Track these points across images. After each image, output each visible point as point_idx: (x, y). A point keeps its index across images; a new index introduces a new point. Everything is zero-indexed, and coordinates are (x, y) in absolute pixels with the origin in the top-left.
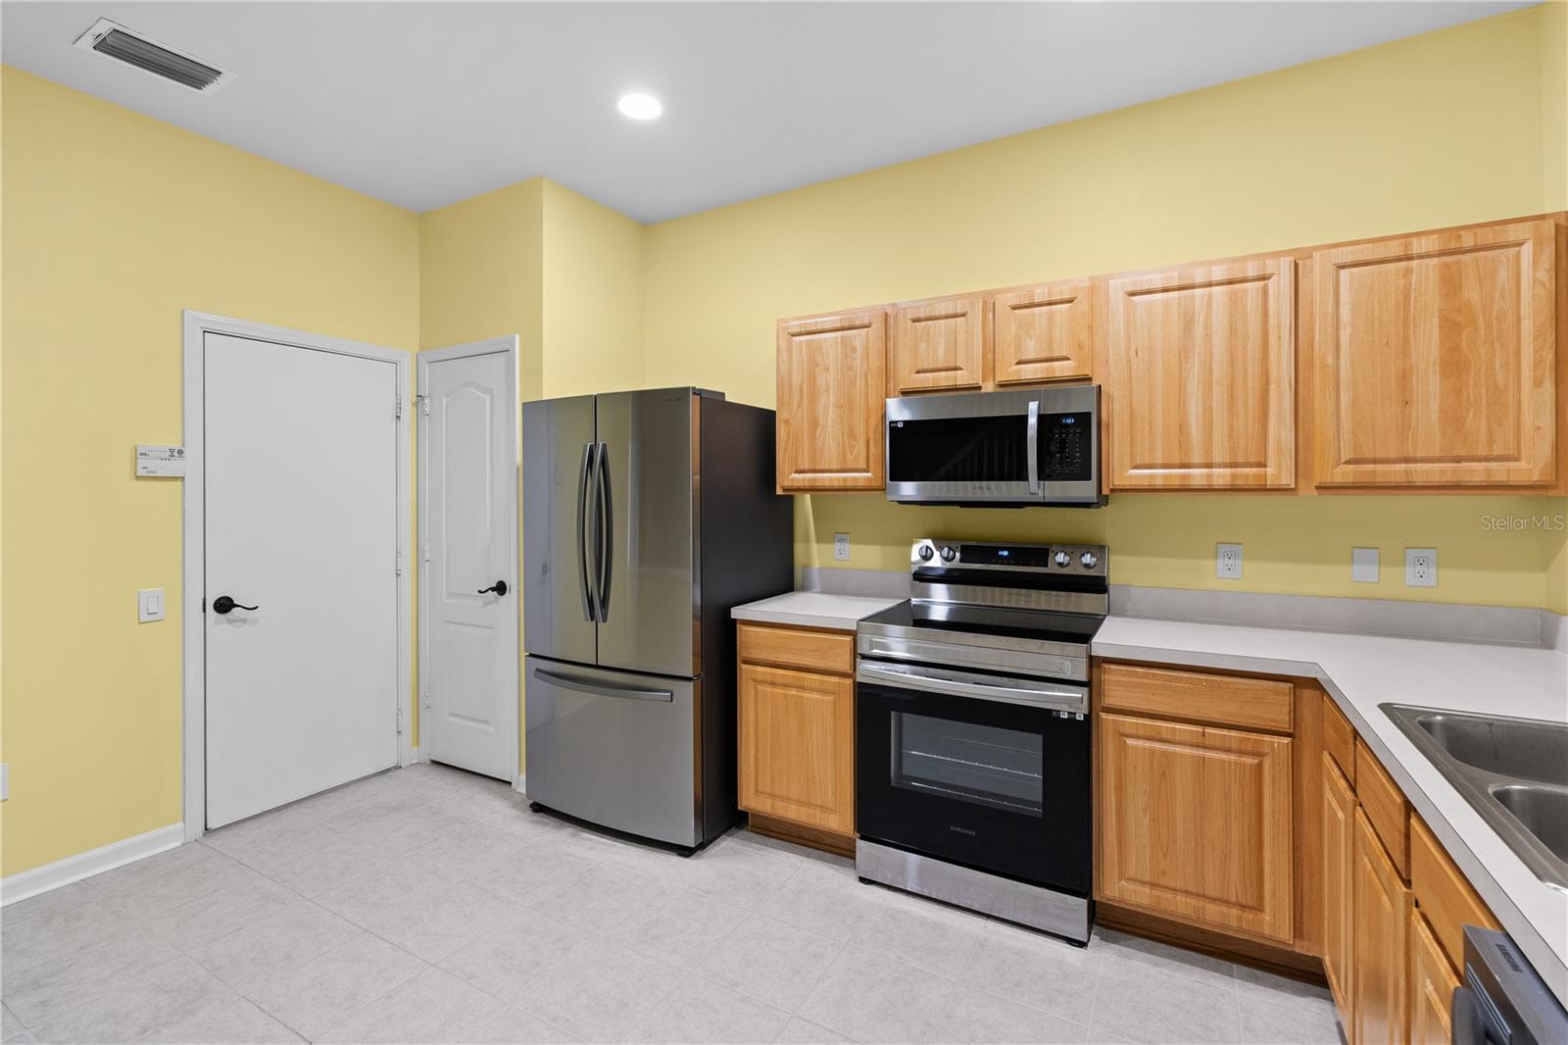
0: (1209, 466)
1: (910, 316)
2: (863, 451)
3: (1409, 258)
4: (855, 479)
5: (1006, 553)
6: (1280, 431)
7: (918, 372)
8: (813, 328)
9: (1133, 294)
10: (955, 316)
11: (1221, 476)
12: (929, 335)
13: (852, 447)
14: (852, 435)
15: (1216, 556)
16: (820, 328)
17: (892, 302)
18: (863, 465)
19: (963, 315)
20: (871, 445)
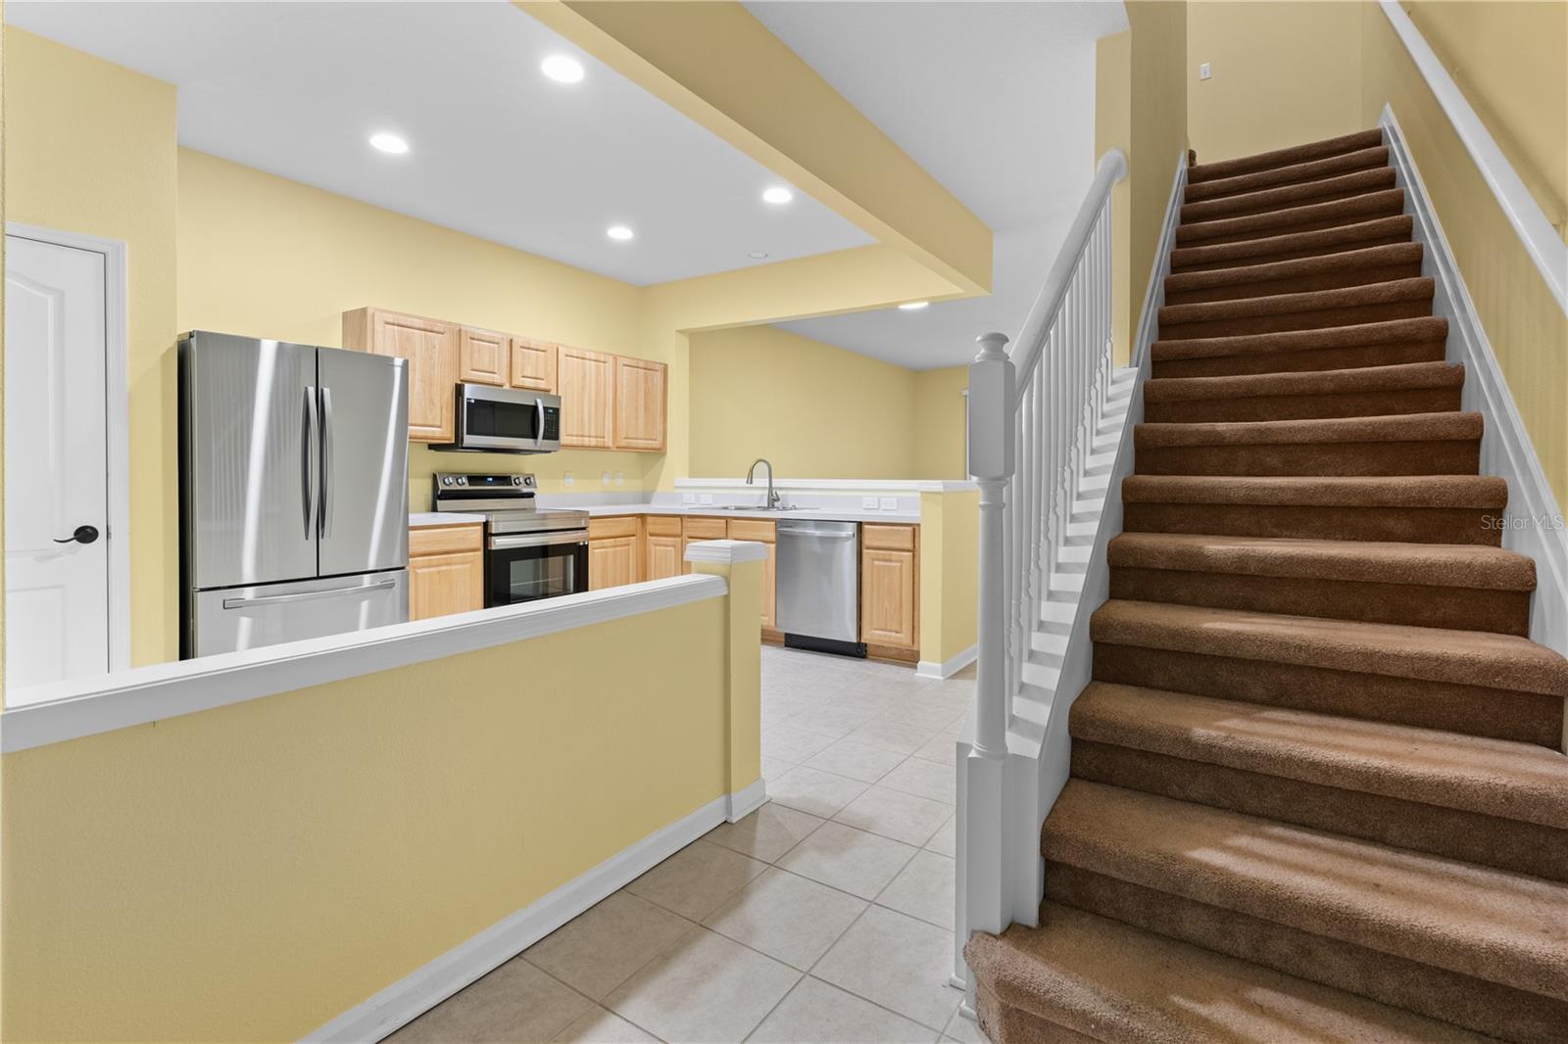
0: (590, 436)
1: (469, 335)
2: (439, 413)
3: (637, 367)
4: (433, 432)
5: (491, 479)
6: (609, 425)
7: (473, 370)
8: (404, 323)
9: (567, 356)
10: (493, 343)
11: (593, 442)
12: (479, 350)
13: (432, 410)
14: (432, 402)
15: (564, 477)
16: (409, 324)
17: (458, 322)
18: (438, 423)
19: (497, 343)
20: (444, 411)
